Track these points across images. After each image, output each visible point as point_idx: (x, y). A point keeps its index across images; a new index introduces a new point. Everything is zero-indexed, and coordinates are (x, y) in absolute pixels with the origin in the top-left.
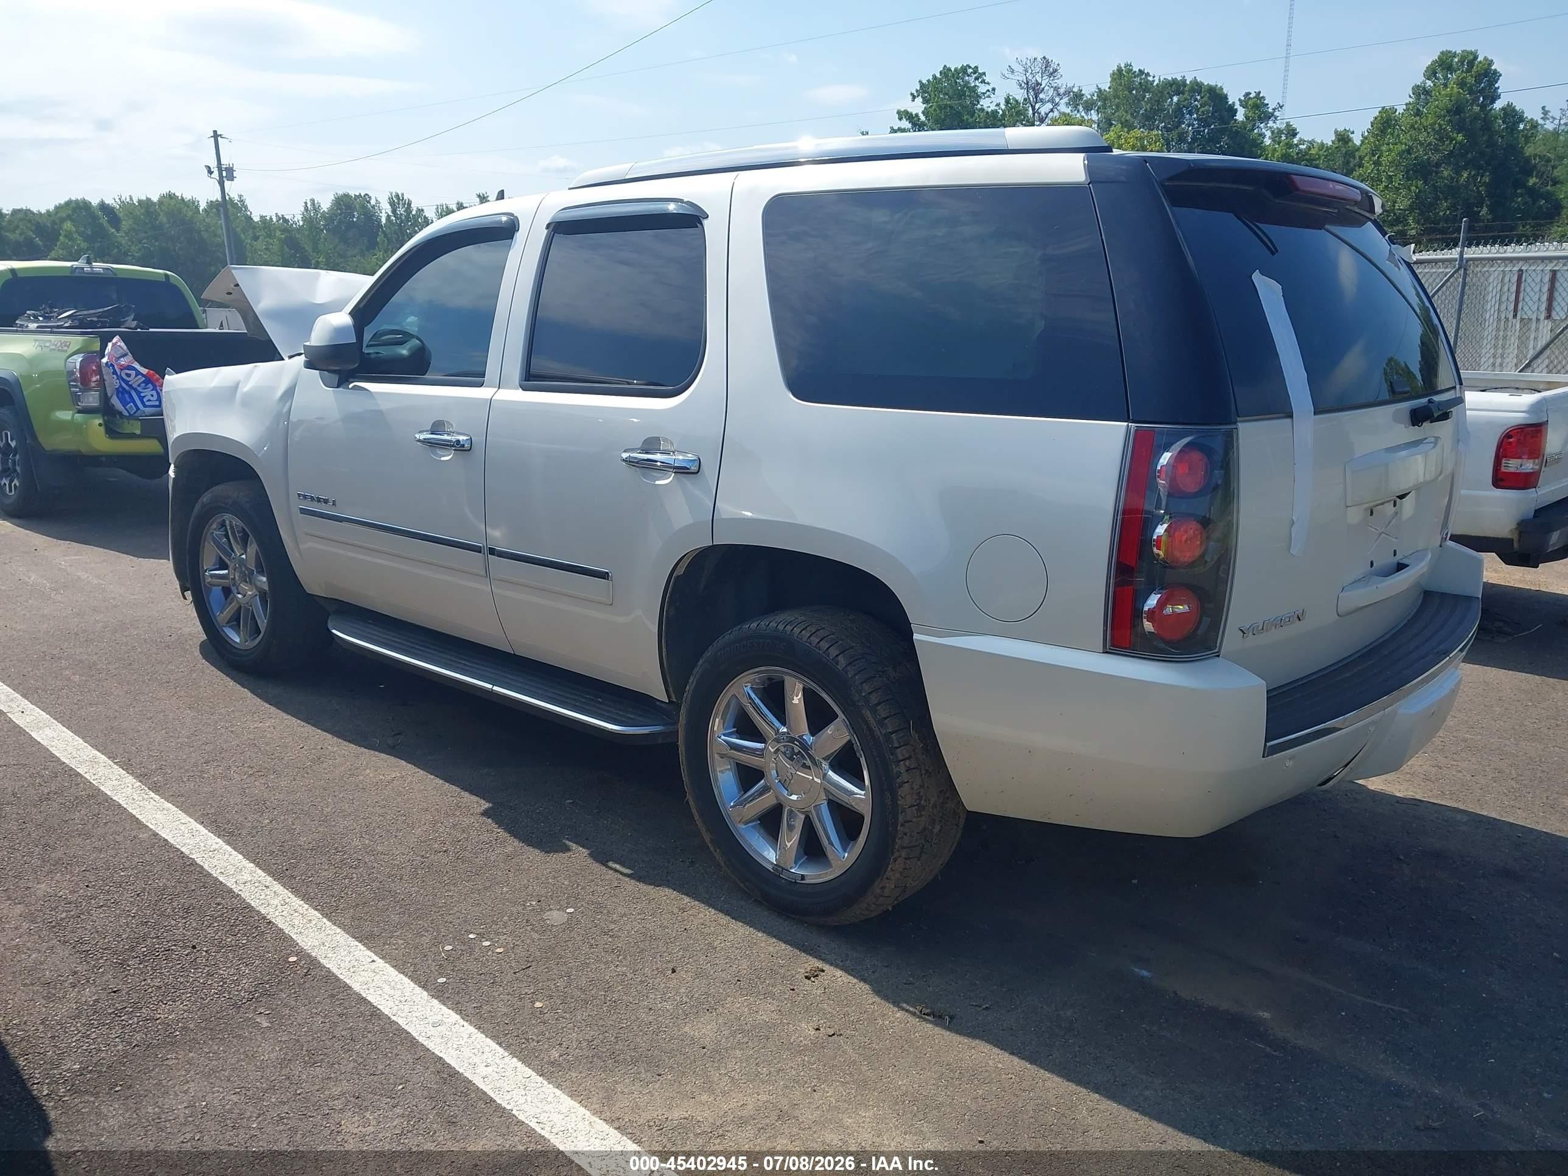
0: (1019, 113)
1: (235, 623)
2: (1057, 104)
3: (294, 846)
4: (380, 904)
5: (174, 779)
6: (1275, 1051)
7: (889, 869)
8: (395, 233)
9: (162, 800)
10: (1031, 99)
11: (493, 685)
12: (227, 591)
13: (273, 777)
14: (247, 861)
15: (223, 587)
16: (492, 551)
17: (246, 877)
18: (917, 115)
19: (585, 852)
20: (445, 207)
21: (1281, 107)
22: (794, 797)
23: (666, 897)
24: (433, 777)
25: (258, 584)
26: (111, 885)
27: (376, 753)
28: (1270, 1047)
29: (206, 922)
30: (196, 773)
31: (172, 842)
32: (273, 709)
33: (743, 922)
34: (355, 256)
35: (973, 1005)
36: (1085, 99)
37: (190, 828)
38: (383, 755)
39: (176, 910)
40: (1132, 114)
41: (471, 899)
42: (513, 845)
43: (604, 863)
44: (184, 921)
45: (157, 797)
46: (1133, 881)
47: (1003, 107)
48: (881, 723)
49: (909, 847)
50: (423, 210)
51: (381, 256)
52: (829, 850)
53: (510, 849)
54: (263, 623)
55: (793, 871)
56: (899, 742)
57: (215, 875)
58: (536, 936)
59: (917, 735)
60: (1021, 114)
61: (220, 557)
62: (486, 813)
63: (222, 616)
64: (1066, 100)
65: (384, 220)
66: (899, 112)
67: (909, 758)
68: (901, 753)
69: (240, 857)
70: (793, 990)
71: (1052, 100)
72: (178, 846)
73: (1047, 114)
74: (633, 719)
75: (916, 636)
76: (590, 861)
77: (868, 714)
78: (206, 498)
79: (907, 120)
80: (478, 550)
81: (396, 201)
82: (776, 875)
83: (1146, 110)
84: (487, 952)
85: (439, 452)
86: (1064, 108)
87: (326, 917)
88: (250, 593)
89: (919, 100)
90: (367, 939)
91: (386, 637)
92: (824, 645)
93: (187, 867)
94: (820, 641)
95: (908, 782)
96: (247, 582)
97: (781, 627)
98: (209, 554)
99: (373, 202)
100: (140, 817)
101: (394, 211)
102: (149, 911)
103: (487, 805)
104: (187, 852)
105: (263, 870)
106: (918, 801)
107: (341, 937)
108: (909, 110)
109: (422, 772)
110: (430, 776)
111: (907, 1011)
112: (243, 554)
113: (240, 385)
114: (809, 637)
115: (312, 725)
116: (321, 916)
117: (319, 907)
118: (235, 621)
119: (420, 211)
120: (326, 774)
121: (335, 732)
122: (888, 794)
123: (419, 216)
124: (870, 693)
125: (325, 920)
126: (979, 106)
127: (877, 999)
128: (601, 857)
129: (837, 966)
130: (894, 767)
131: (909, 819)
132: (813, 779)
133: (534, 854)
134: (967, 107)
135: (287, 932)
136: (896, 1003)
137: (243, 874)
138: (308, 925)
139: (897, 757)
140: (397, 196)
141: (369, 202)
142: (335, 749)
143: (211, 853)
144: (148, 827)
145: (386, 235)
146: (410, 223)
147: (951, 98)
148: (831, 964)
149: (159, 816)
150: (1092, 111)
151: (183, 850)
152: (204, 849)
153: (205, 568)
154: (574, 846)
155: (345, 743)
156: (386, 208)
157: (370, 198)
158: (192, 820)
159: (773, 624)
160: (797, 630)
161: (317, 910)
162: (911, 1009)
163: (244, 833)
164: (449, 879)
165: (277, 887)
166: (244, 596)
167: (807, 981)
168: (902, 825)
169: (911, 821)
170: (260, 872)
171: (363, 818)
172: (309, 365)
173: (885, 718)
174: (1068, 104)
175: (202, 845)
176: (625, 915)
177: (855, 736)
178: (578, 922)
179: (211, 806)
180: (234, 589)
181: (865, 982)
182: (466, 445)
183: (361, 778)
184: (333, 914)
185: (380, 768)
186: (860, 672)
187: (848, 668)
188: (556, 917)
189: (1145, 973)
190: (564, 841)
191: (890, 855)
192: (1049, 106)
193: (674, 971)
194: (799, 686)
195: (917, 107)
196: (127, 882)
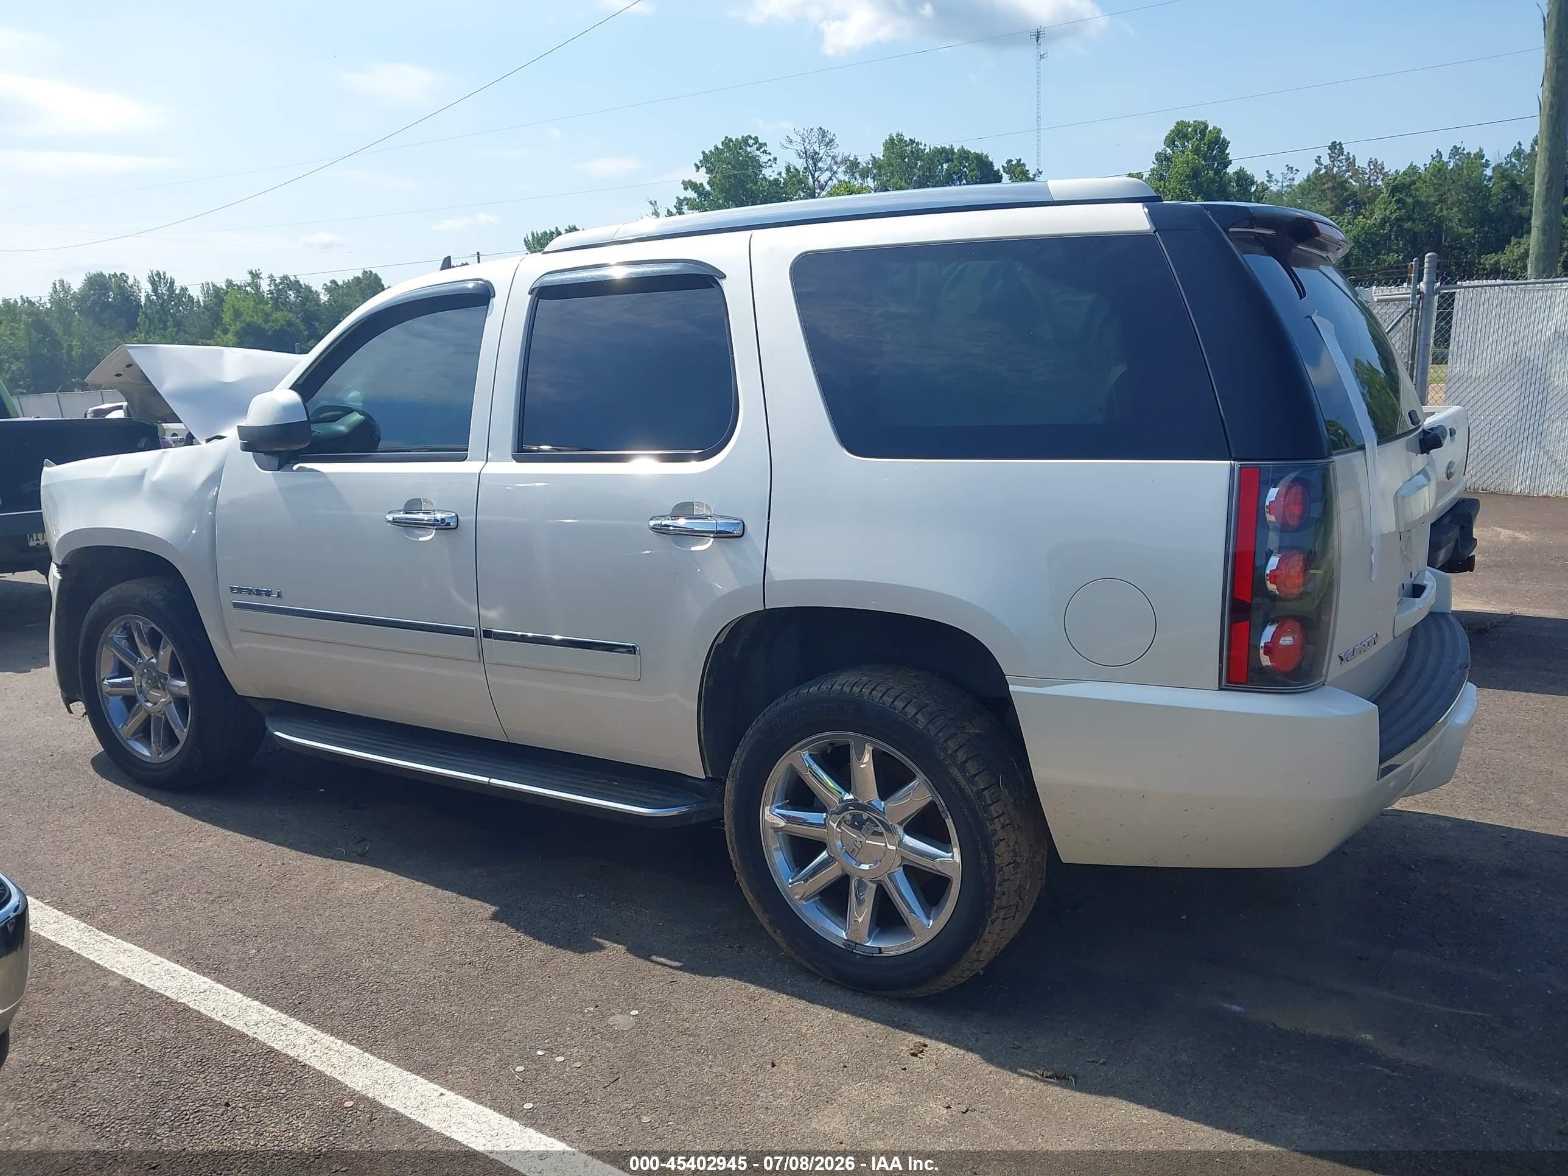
0: (800, 182)
1: (141, 735)
2: (835, 173)
3: (297, 976)
4: (423, 1029)
5: (123, 916)
6: (1393, 1072)
7: (987, 931)
8: (157, 312)
9: (119, 940)
10: (811, 168)
11: (490, 778)
12: (130, 701)
13: (240, 901)
14: (249, 999)
15: (123, 697)
16: (488, 634)
17: (256, 1017)
18: (702, 185)
19: (621, 948)
20: (210, 285)
21: (1041, 173)
22: (865, 867)
23: (727, 985)
24: (420, 884)
25: (171, 688)
26: (98, 1043)
27: (347, 863)
28: (1387, 1068)
29: (229, 1075)
30: (147, 906)
31: (151, 987)
32: (208, 826)
33: (821, 1005)
34: (113, 339)
35: (1089, 1062)
36: (861, 167)
37: (165, 968)
38: (356, 866)
39: (189, 1065)
40: (906, 181)
41: (522, 1012)
42: (541, 949)
43: (648, 958)
44: (202, 1076)
45: (111, 938)
46: (1183, 917)
47: (784, 175)
48: (971, 780)
49: (1006, 907)
50: (187, 289)
51: (143, 338)
52: (911, 919)
53: (539, 954)
54: (182, 733)
55: (868, 944)
56: (992, 800)
57: (218, 1020)
58: (609, 1045)
59: (1006, 790)
60: (802, 183)
61: (120, 662)
62: (495, 917)
63: (126, 728)
64: (843, 168)
65: (143, 300)
66: (683, 182)
67: (1003, 814)
68: (994, 810)
69: (239, 995)
70: (905, 1069)
71: (830, 169)
72: (159, 991)
73: (826, 183)
74: (662, 800)
75: (1011, 688)
76: (630, 957)
77: (955, 771)
78: (105, 599)
79: (692, 190)
80: (470, 633)
81: (156, 279)
82: (849, 951)
83: (919, 177)
84: (565, 1068)
85: (419, 532)
86: (842, 176)
87: (366, 1051)
88: (163, 700)
89: (703, 170)
90: (424, 1070)
91: (345, 736)
92: (900, 704)
93: (182, 1013)
94: (894, 700)
95: (1004, 839)
96: (159, 689)
97: (847, 689)
98: (107, 660)
99: (130, 282)
100: (101, 963)
101: (155, 290)
102: (156, 1070)
103: (494, 909)
104: (174, 997)
105: (273, 1007)
106: (1014, 859)
107: (394, 1072)
108: (693, 180)
109: (406, 880)
110: (417, 883)
111: (1028, 1076)
112: (153, 658)
113: (147, 474)
114: (881, 697)
115: (262, 840)
116: (361, 1051)
117: (354, 1041)
118: (144, 733)
119: (184, 290)
120: (300, 891)
121: (291, 844)
122: (983, 854)
123: (183, 295)
124: (956, 751)
125: (366, 1055)
126: (761, 176)
127: (992, 1068)
128: (641, 950)
129: (937, 1039)
130: (988, 825)
131: (1006, 878)
132: (886, 846)
133: (566, 957)
134: (750, 176)
135: (329, 1074)
136: (1013, 1070)
137: (250, 1014)
138: (351, 1063)
139: (991, 815)
140: (158, 274)
141: (126, 282)
142: (299, 864)
143: (202, 995)
144: (115, 972)
145: (146, 316)
146: (173, 303)
147: (734, 167)
148: (931, 1038)
149: (123, 958)
150: (869, 179)
151: (167, 994)
152: (192, 990)
153: (102, 677)
154: (607, 943)
155: (307, 856)
156: (146, 287)
157: (127, 277)
158: (164, 960)
159: (836, 687)
160: (866, 691)
161: (353, 1044)
162: (1031, 1073)
163: (232, 967)
164: (487, 993)
165: (297, 1024)
166: (155, 704)
167: (914, 1058)
168: (999, 885)
169: (1008, 880)
170: (268, 1009)
171: (362, 936)
172: (246, 448)
173: (975, 776)
174: (845, 172)
175: (188, 986)
176: (694, 1011)
177: (939, 796)
178: (649, 1025)
179: (181, 942)
180: (140, 697)
181: (973, 1052)
182: (452, 524)
183: (341, 892)
184: (374, 1047)
185: (358, 879)
186: (942, 729)
187: (929, 726)
188: (621, 1021)
189: (1236, 1008)
190: (594, 938)
191: (987, 916)
192: (828, 174)
193: (773, 1065)
194: (869, 748)
195: (702, 178)
196: (117, 1039)
